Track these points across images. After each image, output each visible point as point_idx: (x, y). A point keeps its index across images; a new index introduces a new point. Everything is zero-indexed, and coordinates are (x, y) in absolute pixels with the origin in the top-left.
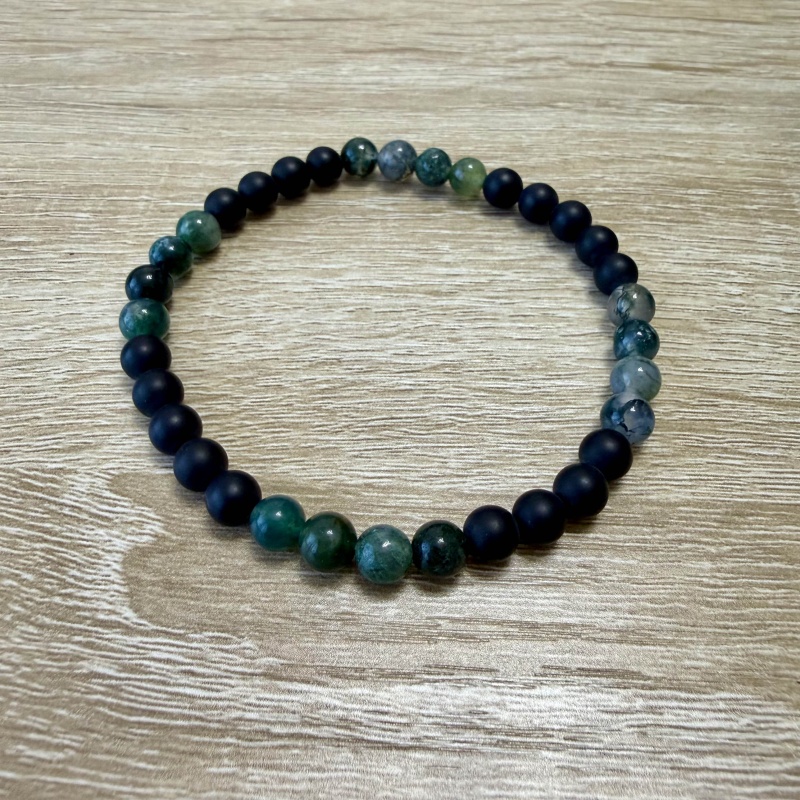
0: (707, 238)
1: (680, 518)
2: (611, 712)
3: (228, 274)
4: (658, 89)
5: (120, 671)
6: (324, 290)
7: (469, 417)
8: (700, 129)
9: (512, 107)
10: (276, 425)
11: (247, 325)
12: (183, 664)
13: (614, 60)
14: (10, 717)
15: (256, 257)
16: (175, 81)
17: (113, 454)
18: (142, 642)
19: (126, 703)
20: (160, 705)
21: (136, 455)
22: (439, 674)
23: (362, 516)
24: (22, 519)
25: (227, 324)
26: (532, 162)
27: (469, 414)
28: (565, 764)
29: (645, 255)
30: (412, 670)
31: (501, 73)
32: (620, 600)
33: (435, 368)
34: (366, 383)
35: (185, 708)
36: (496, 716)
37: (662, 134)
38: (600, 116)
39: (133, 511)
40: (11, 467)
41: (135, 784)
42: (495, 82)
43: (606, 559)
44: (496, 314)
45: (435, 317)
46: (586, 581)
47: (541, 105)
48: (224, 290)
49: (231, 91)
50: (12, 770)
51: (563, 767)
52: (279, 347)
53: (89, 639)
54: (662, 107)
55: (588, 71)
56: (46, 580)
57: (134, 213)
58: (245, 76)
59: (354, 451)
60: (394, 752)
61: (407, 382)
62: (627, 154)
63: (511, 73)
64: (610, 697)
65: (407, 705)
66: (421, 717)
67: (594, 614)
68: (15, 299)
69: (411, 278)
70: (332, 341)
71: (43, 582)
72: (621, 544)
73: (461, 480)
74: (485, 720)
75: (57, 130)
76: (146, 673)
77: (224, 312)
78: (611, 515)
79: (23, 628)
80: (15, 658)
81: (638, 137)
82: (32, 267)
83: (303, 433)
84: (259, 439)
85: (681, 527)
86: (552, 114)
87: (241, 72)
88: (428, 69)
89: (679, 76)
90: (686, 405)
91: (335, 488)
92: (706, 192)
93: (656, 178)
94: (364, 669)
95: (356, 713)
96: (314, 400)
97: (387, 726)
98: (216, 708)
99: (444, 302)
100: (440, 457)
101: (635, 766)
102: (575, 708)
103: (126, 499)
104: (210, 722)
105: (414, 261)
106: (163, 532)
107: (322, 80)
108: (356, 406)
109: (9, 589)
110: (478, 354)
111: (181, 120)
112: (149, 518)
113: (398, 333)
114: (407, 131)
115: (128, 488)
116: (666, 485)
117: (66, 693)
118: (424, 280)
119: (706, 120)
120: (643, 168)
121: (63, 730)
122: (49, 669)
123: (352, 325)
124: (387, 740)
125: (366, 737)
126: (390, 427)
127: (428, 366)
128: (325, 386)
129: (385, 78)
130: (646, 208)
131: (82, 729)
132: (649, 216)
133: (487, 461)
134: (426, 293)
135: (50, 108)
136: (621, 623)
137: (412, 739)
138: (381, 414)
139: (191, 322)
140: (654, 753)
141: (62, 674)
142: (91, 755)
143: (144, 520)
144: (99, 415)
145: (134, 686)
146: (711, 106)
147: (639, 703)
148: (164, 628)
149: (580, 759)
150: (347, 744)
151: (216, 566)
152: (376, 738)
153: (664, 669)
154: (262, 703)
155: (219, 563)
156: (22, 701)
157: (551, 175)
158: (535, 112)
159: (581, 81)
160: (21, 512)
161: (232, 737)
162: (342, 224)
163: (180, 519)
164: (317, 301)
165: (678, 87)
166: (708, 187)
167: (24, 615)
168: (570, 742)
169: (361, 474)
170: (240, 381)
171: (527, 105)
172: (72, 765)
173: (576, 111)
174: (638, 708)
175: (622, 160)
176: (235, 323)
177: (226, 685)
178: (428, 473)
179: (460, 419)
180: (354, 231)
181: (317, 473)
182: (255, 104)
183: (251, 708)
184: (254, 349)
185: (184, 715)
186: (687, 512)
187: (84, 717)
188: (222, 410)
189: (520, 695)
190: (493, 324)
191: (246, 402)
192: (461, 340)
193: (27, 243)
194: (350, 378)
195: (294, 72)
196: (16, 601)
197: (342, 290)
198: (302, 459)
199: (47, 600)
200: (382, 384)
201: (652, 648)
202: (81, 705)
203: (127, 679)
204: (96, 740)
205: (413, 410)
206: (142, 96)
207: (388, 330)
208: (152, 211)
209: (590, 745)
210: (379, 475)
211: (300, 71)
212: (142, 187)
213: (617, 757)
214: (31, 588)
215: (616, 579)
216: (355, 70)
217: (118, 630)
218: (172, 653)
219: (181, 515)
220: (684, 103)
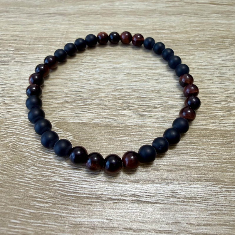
0: (231, 53)
1: (231, 135)
2: (215, 192)
3: (86, 64)
4: (212, 10)
5: (64, 180)
6: (117, 68)
7: (164, 105)
8: (226, 22)
9: (169, 15)
10: (105, 107)
11: (94, 78)
12: (82, 178)
13: (198, 1)
14: (31, 194)
15: (95, 58)
16: (65, 7)
17: (56, 116)
18: (70, 172)
19: (66, 190)
20: (77, 190)
21: (63, 116)
22: (162, 181)
23: (134, 134)
24: (29, 135)
25: (87, 78)
26: (176, 31)
27: (164, 104)
28: (202, 208)
29: (213, 58)
30: (153, 180)
31: (165, 5)
32: (215, 159)
33: (153, 91)
34: (131, 95)
35: (85, 191)
36: (180, 193)
37: (215, 23)
38: (195, 18)
39: (64, 133)
40: (25, 120)
41: (71, 214)
42: (163, 7)
43: (209, 147)
44: (169, 75)
45: (150, 76)
46: (204, 153)
47: (177, 14)
48: (86, 68)
49: (83, 10)
50: (33, 210)
51: (202, 209)
52: (104, 84)
53: (53, 171)
54: (214, 15)
55: (191, 5)
56: (39, 153)
57: (56, 45)
58: (87, 5)
59: (130, 115)
60: (150, 204)
61: (144, 95)
62: (205, 29)
63: (167, 5)
64: (215, 188)
65: (153, 190)
66: (158, 194)
67: (207, 163)
68: (22, 70)
69: (143, 65)
70: (120, 83)
71: (38, 154)
72: (214, 142)
73: (163, 124)
74: (177, 194)
75: (31, 21)
76: (72, 181)
77: (86, 74)
78: (210, 134)
79: (33, 168)
80: (31, 176)
81: (208, 24)
82: (26, 61)
83: (113, 110)
84: (100, 112)
85: (232, 138)
86: (181, 17)
87: (85, 4)
88: (142, 4)
89: (218, 6)
90: (230, 102)
91: (125, 126)
92: (230, 40)
93: (214, 36)
94: (139, 180)
95: (137, 192)
96: (116, 100)
97: (147, 197)
98: (94, 191)
99: (153, 71)
100: (156, 117)
101: (224, 208)
102: (204, 191)
103: (61, 129)
104: (93, 195)
105: (143, 60)
106: (74, 139)
107: (111, 7)
108: (129, 102)
109: (27, 156)
110: (165, 87)
111: (68, 18)
112: (69, 135)
113: (140, 81)
114: (138, 22)
115: (62, 126)
116: (226, 125)
117: (47, 187)
118: (147, 65)
119: (228, 19)
120: (210, 33)
121: (48, 198)
122: (42, 180)
123: (126, 78)
124: (148, 200)
125: (141, 200)
126: (140, 108)
127: (150, 90)
128: (119, 96)
129: (130, 6)
130: (212, 44)
131: (53, 198)
132: (213, 47)
133: (171, 118)
134: (148, 69)
135: (28, 14)
136: (216, 166)
137: (155, 200)
138: (137, 104)
139: (77, 77)
140: (230, 204)
141: (45, 181)
142: (57, 205)
143: (67, 135)
144: (51, 105)
145: (68, 185)
146: (229, 15)
147: (224, 189)
148: (76, 168)
149: (207, 206)
150: (135, 202)
151: (90, 149)
152: (144, 200)
153: (231, 179)
154: (108, 190)
155: (91, 148)
156: (34, 189)
157: (182, 35)
158: (176, 16)
159: (189, 8)
160: (29, 133)
161: (100, 200)
162: (120, 49)
163: (78, 135)
164: (115, 71)
165: (218, 9)
166: (230, 38)
167: (33, 164)
168: (204, 201)
169: (133, 122)
170: (93, 95)
171: (173, 14)
172: (51, 208)
173: (189, 16)
174: (224, 191)
175: (203, 30)
176: (90, 78)
177: (96, 184)
178: (153, 122)
179: (161, 106)
180: (124, 51)
181: (119, 122)
182: (91, 14)
183: (105, 191)
184: (97, 85)
185: (84, 193)
186: (233, 133)
187: (54, 194)
188: (88, 103)
189: (187, 187)
190: (169, 78)
191: (95, 101)
192: (159, 82)
193: (24, 54)
194: (127, 94)
195: (102, 4)
196: (30, 160)
197: (122, 68)
198: (114, 117)
199: (39, 159)
200: (137, 96)
201: (226, 173)
202: (53, 190)
203: (66, 183)
204: (58, 200)
205: (147, 103)
206: (56, 11)
207: (137, 80)
208: (62, 45)
209: (210, 202)
210: (138, 122)
211: (104, 4)
212: (58, 38)
213: (218, 205)
214: (34, 156)
215: (213, 153)
216: (120, 4)
217: (62, 168)
218: (79, 175)
219: (78, 134)
220: (220, 14)
